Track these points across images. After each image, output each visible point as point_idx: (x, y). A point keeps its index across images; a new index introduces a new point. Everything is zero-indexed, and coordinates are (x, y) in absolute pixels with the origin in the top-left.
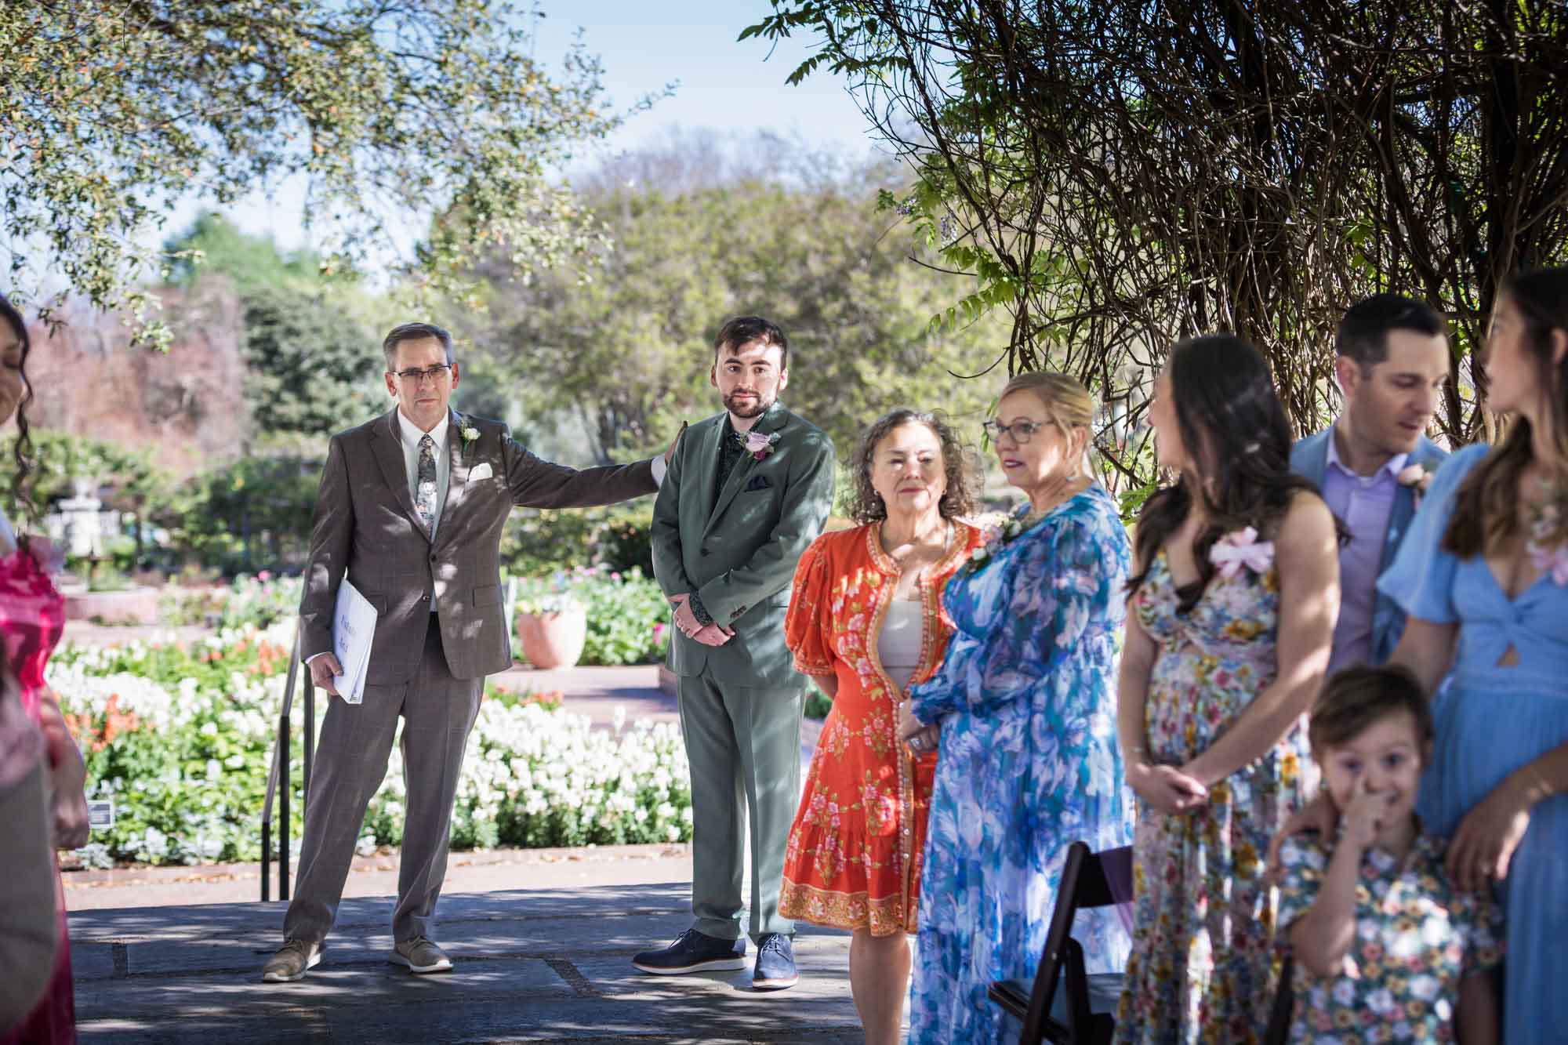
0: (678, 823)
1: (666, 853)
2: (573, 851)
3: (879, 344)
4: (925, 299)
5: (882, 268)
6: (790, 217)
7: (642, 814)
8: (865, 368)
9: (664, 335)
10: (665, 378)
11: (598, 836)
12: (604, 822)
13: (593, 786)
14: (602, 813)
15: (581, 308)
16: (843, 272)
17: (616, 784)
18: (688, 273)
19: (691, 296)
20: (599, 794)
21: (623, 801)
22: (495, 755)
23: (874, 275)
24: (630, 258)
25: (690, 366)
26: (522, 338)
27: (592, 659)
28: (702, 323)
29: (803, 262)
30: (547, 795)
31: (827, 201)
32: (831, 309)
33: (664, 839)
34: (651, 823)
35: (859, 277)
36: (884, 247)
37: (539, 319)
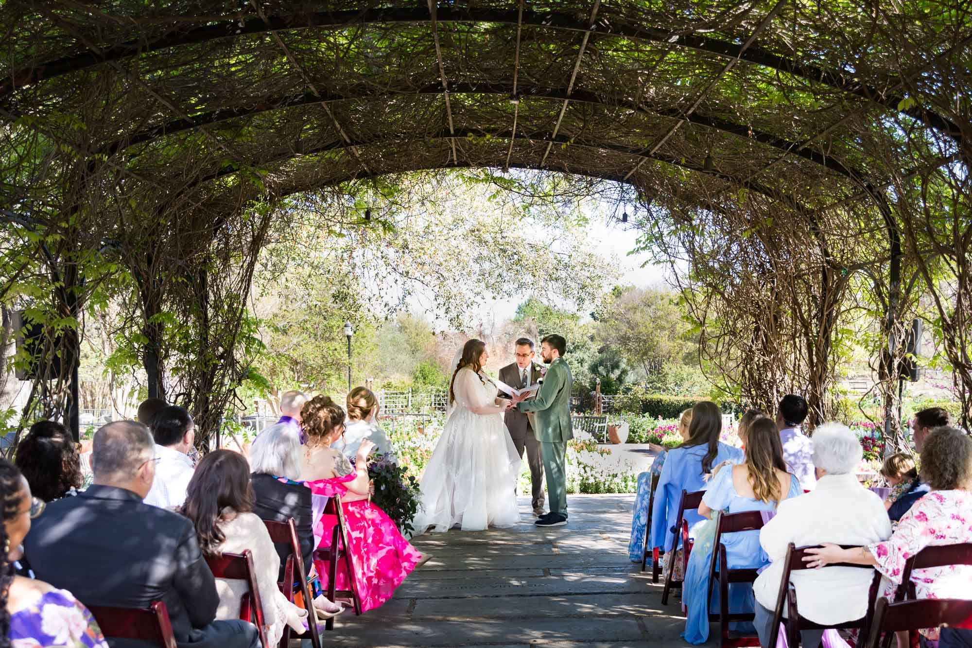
9: (669, 338)
10: (670, 352)
11: (610, 490)
12: (612, 486)
13: (609, 475)
14: (611, 483)
17: (616, 475)
20: (611, 478)
22: (582, 466)
25: (677, 349)
26: (624, 340)
27: (630, 441)
30: (595, 478)
37: (630, 333)
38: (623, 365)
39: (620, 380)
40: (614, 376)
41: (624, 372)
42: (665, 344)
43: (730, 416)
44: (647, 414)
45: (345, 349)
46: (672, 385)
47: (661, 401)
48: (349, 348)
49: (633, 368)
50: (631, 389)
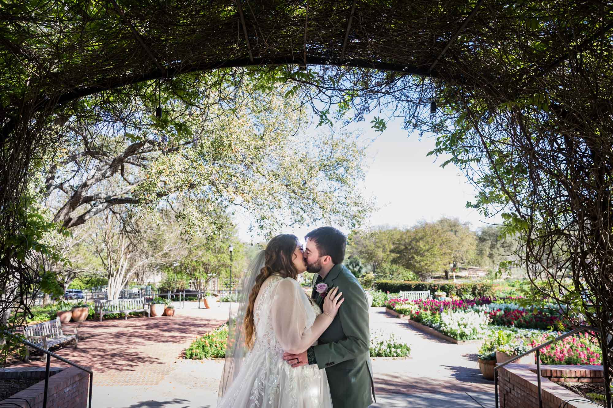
0: (396, 353)
1: (394, 359)
2: (374, 358)
3: (418, 253)
4: (424, 246)
5: (417, 241)
6: (402, 234)
7: (388, 350)
8: (415, 256)
9: (382, 252)
10: (383, 258)
11: (379, 355)
12: (380, 352)
13: (378, 344)
14: (380, 350)
15: (370, 248)
16: (411, 242)
17: (382, 342)
18: (386, 243)
19: (387, 246)
20: (379, 345)
21: (384, 347)
23: (416, 242)
24: (377, 240)
25: (386, 257)
26: (361, 252)
28: (389, 250)
29: (405, 240)
31: (408, 231)
32: (409, 247)
33: (393, 356)
34: (390, 352)
35: (414, 242)
36: (417, 238)
37: (364, 250)
38: (360, 265)
39: (359, 271)
40: (356, 269)
41: (361, 268)
42: (380, 254)
43: (427, 292)
44: (381, 291)
45: (229, 257)
46: (388, 274)
47: (387, 283)
48: (231, 256)
49: (366, 266)
50: (365, 276)
